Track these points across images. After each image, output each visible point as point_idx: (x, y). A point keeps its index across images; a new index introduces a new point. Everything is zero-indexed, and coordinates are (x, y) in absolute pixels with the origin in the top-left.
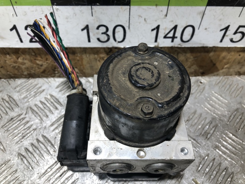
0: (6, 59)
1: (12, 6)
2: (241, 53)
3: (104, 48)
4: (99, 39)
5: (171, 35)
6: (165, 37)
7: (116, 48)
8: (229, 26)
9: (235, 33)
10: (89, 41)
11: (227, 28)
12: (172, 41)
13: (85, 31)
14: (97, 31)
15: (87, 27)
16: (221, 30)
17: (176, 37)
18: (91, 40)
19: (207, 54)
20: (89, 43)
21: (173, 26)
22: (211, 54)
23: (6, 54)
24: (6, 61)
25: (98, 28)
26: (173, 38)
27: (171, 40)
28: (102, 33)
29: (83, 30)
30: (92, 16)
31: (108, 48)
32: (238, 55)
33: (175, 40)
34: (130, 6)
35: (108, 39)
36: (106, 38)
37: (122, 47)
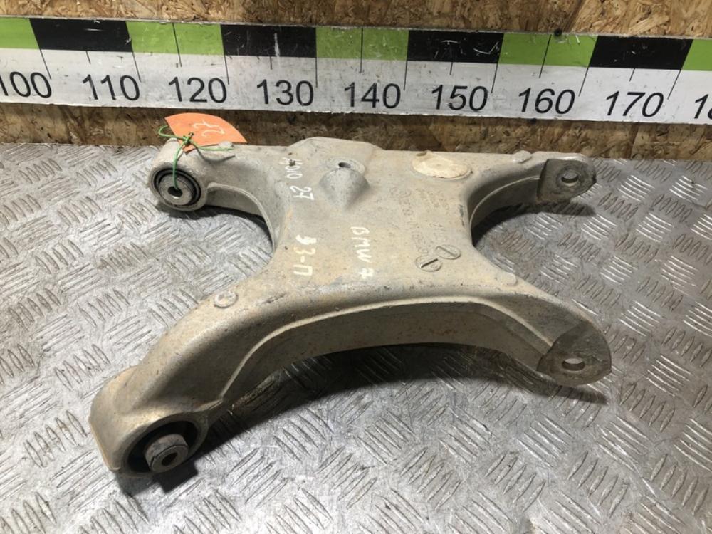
0: (154, 126)
1: (177, 55)
2: (471, 126)
3: (286, 113)
4: (278, 100)
5: (370, 96)
6: (364, 99)
7: (302, 113)
8: (441, 86)
9: (453, 96)
10: (267, 102)
11: (440, 89)
12: (374, 106)
13: (262, 88)
14: (278, 88)
15: (264, 84)
16: (434, 92)
17: (378, 100)
18: (270, 100)
19: (425, 127)
20: (267, 105)
21: (371, 85)
22: (432, 127)
23: (154, 118)
24: (152, 128)
25: (278, 84)
26: (374, 101)
27: (371, 103)
28: (284, 92)
29: (259, 86)
30: (271, 68)
31: (292, 113)
32: (467, 129)
33: (377, 104)
34: (316, 57)
35: (291, 100)
36: (288, 99)
37: (309, 111)
